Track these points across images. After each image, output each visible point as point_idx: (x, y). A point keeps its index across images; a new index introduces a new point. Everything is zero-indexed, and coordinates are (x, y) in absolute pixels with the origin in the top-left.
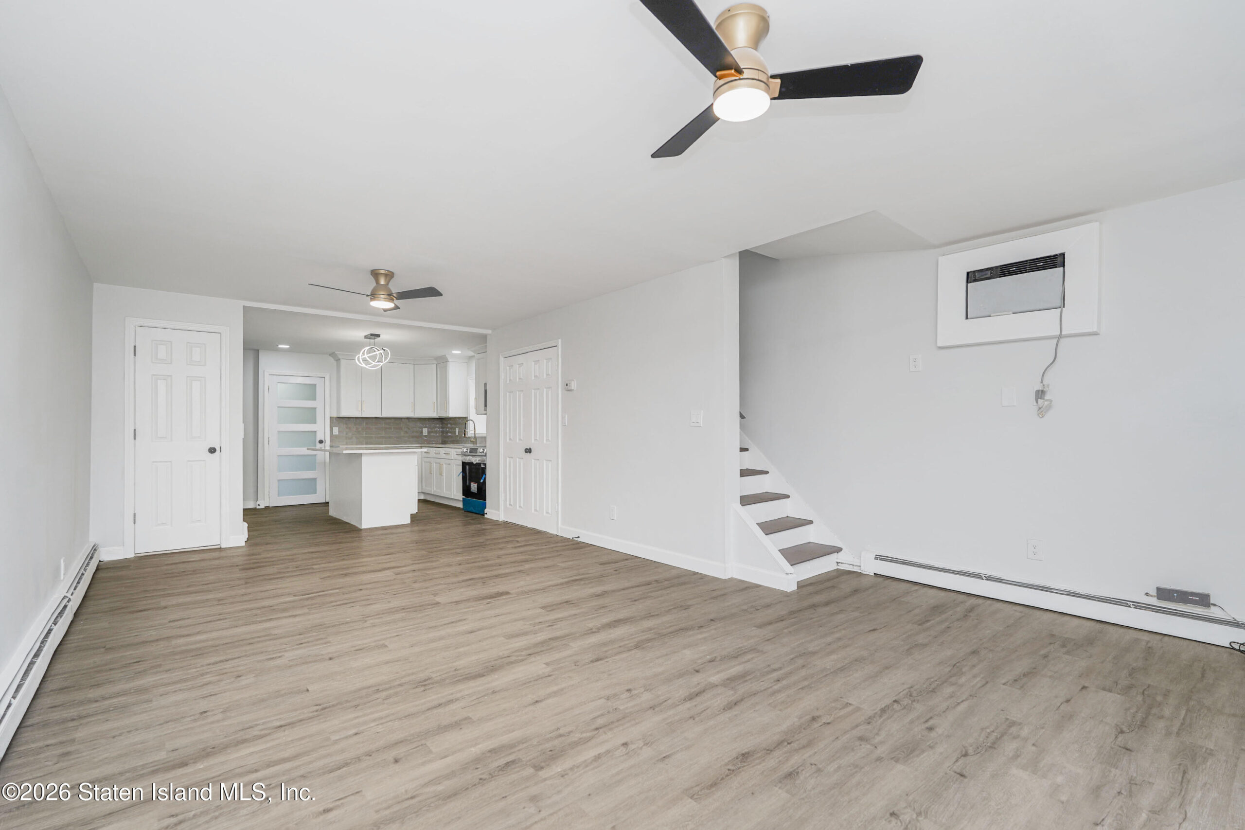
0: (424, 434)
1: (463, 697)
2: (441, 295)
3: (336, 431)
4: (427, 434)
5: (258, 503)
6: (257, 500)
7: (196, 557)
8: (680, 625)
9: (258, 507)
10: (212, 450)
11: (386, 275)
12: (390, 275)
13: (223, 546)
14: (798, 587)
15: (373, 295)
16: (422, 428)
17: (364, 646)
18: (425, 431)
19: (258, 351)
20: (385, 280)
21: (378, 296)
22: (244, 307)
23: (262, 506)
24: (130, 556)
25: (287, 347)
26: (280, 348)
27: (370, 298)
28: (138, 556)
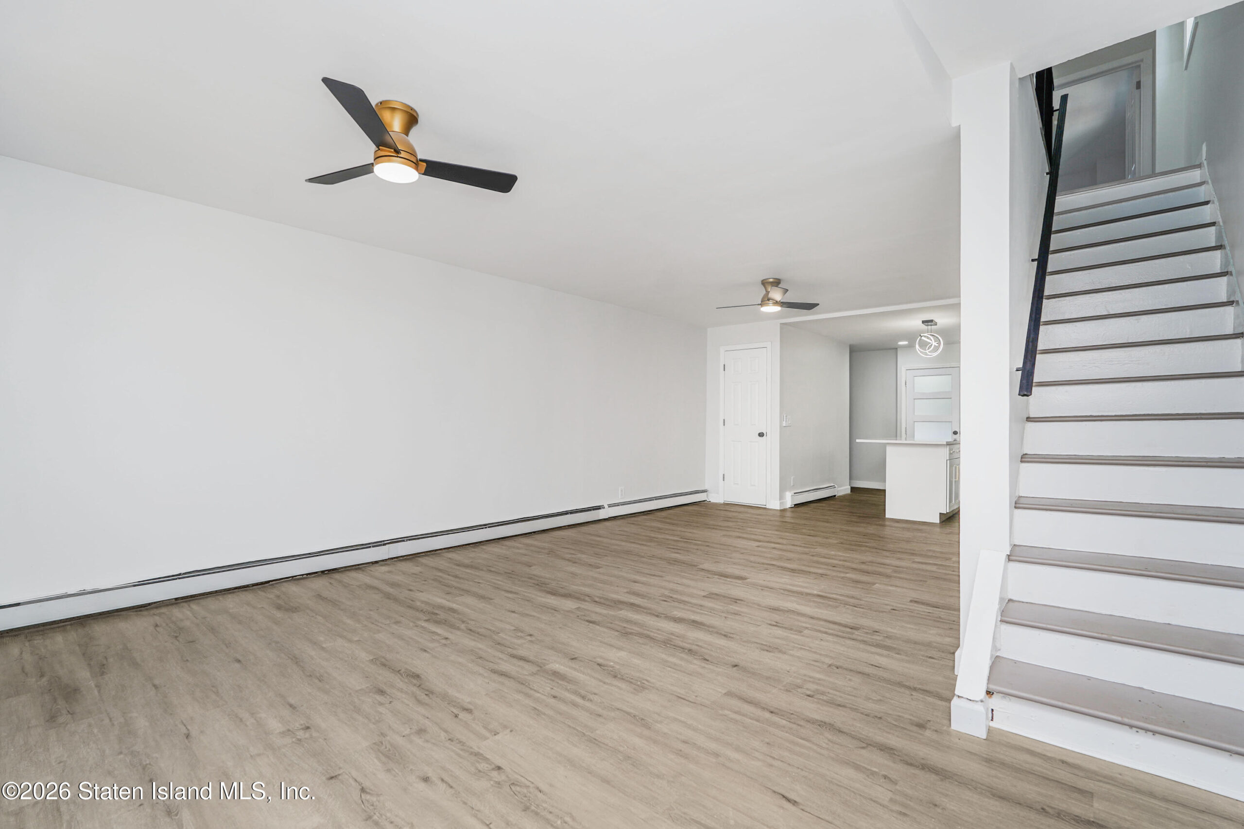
10: (761, 435)
11: (772, 283)
13: (767, 507)
15: (762, 304)
19: (897, 349)
22: (782, 324)
24: (722, 502)
25: (905, 343)
26: (900, 345)
27: (760, 306)
28: (725, 502)
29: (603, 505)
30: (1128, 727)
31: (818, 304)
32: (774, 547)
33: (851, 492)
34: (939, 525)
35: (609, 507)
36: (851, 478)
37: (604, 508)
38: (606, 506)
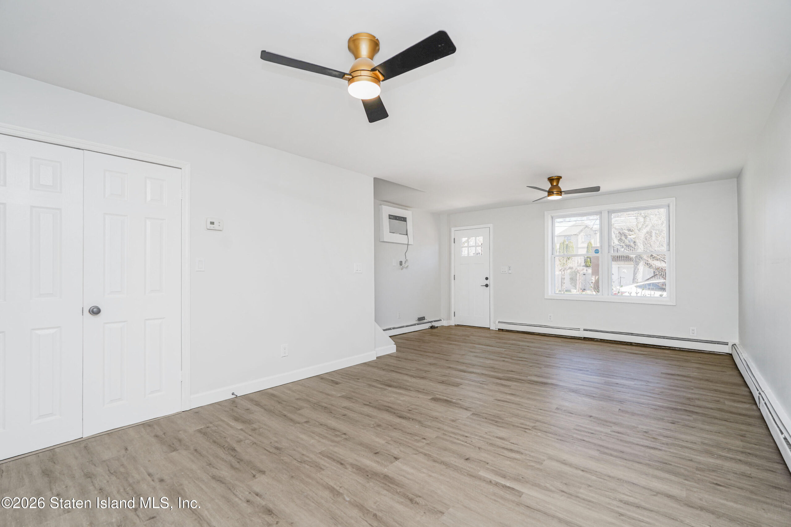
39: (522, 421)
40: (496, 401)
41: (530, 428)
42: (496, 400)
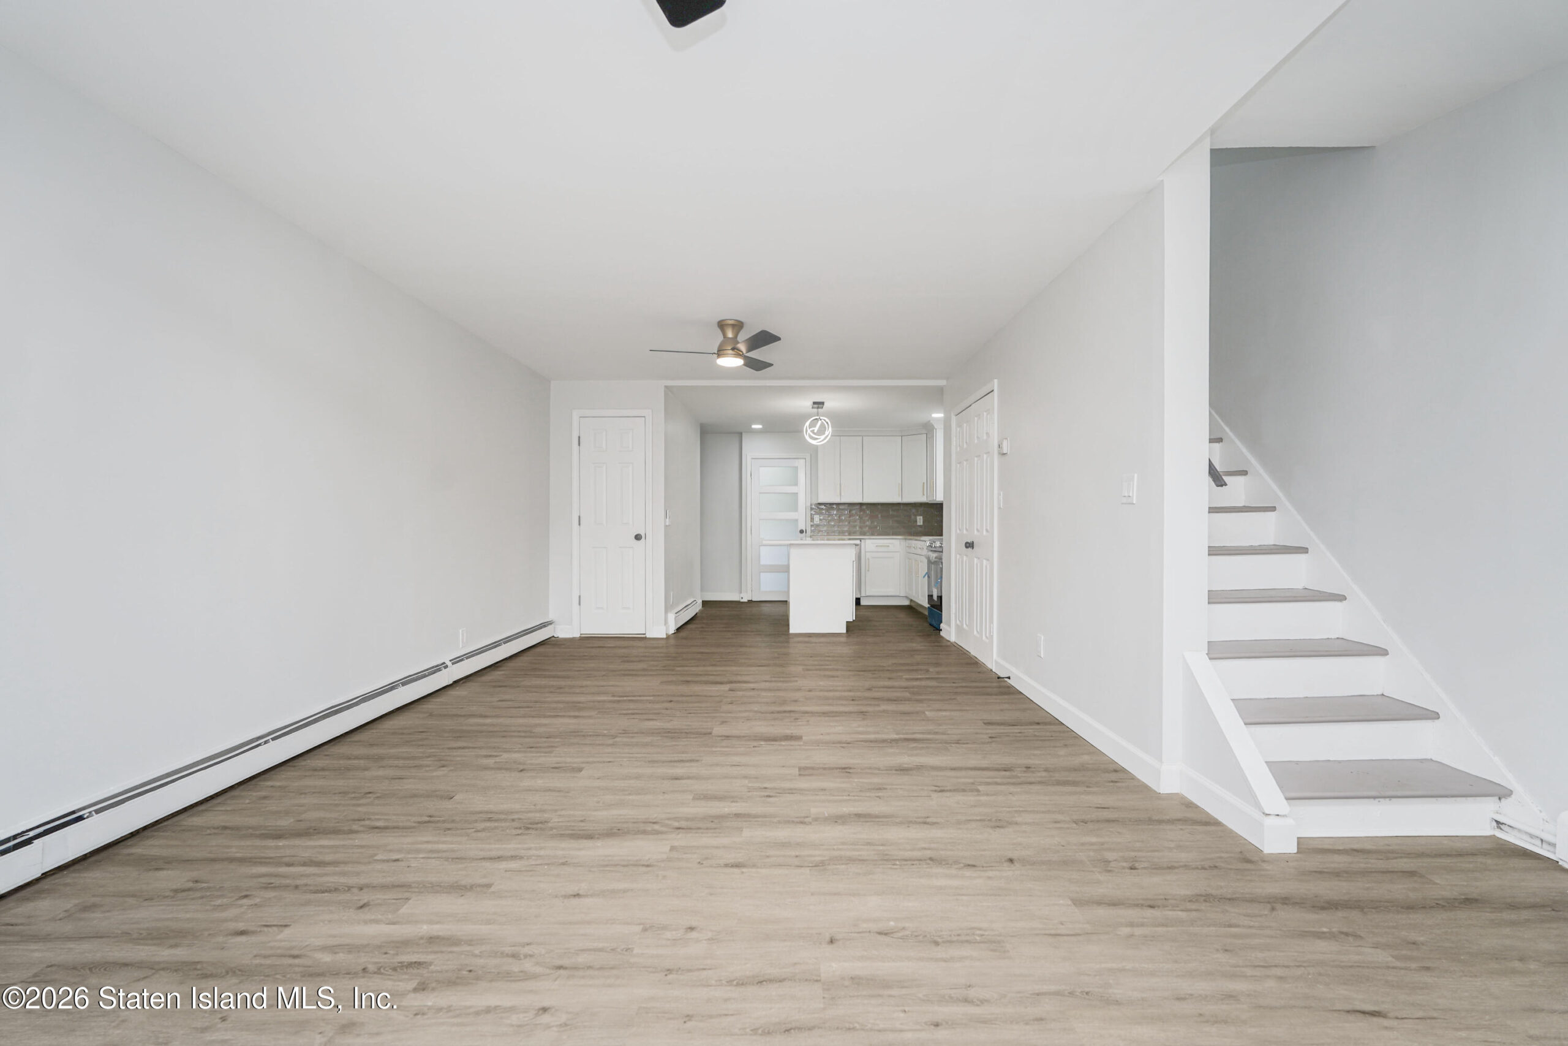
0: (918, 524)
1: (529, 858)
2: (779, 339)
3: (817, 518)
4: (922, 524)
5: (742, 595)
6: (741, 593)
7: (612, 644)
8: (941, 852)
9: (742, 600)
10: (638, 537)
11: (733, 326)
12: (738, 326)
13: (648, 636)
14: (1300, 850)
15: (720, 353)
16: (916, 516)
17: (564, 765)
18: (920, 520)
19: (741, 434)
20: (733, 332)
21: (725, 352)
22: (666, 387)
23: (745, 600)
24: (577, 635)
25: (759, 427)
26: (755, 429)
27: (716, 355)
28: (582, 636)
29: (444, 663)
30: (1372, 800)
31: (771, 365)
32: (752, 688)
33: (703, 606)
34: (846, 635)
35: (453, 664)
36: (702, 590)
37: (446, 667)
38: (449, 664)
39: (633, 740)
40: (698, 758)
41: (620, 735)
42: (697, 761)
